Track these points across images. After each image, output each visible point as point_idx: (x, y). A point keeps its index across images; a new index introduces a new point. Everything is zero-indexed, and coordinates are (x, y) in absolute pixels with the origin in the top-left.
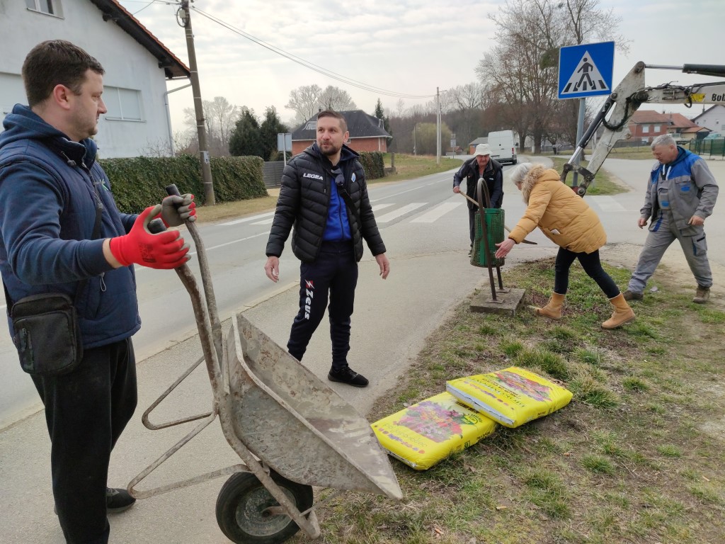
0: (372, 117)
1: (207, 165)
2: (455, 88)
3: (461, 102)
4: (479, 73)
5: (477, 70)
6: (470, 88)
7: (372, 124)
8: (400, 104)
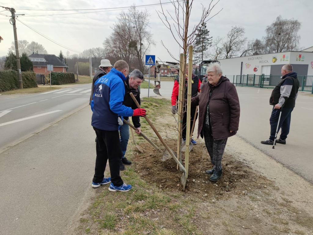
0: (58, 58)
1: (20, 74)
2: (92, 49)
3: (94, 54)
4: (104, 45)
5: (104, 44)
6: (98, 49)
7: (60, 61)
8: (68, 53)
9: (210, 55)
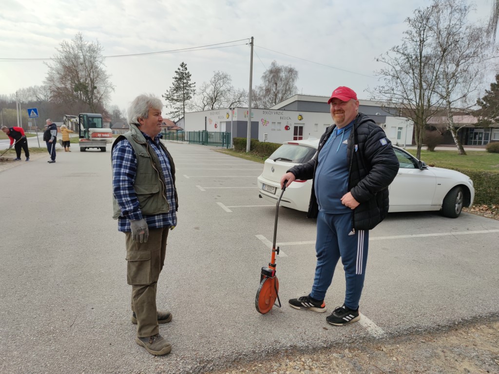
9: (195, 106)
